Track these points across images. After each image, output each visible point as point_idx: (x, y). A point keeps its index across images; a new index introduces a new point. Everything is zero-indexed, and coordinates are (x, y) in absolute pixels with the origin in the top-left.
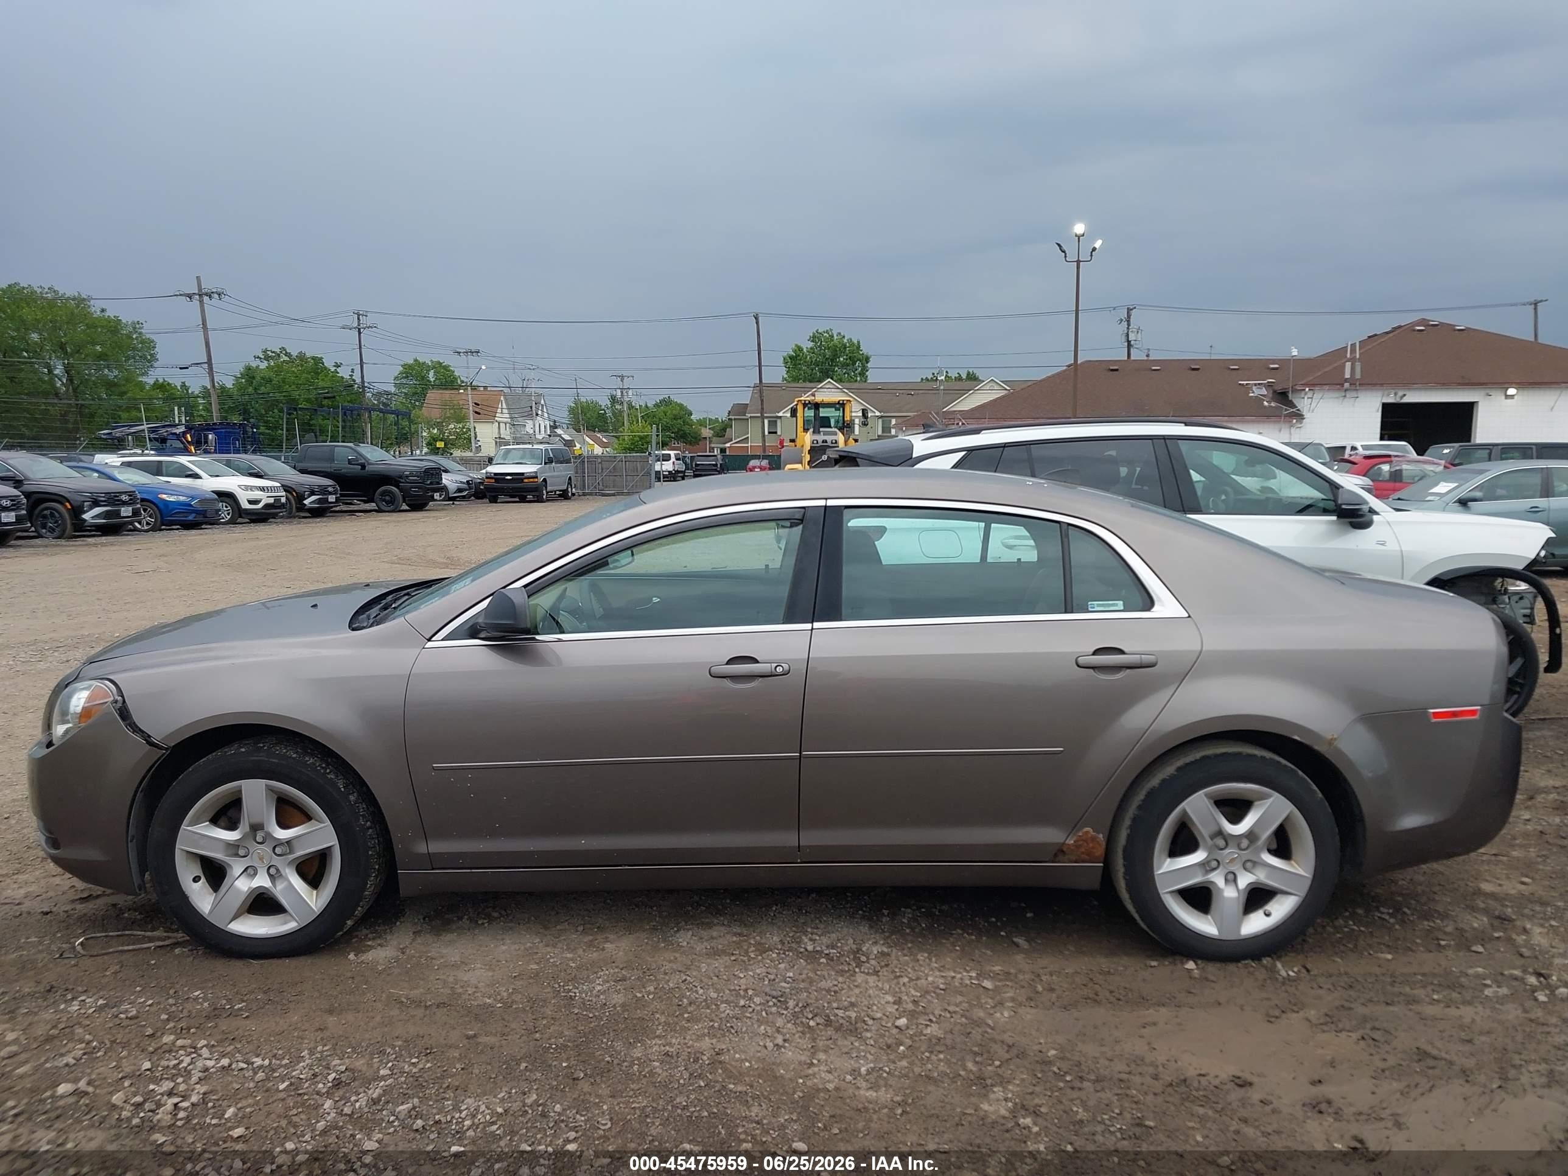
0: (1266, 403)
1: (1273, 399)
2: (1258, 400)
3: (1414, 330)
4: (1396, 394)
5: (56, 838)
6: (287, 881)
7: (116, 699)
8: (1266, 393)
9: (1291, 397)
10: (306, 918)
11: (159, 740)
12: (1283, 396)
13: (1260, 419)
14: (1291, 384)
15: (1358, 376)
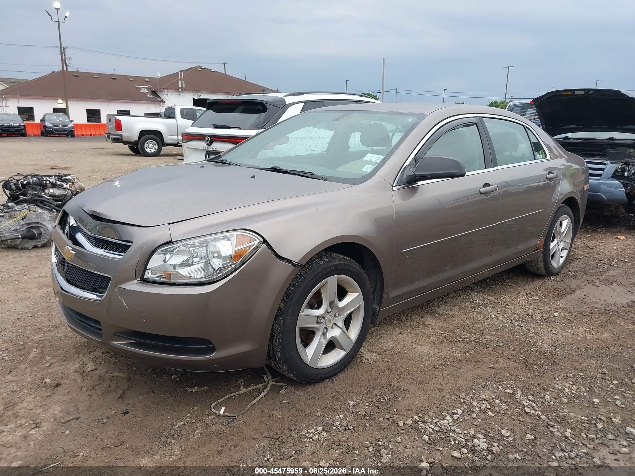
0: (149, 96)
1: (151, 94)
2: (145, 94)
3: (197, 70)
4: (197, 95)
5: (213, 346)
6: (341, 330)
7: (261, 241)
8: (147, 91)
9: (158, 93)
10: (349, 347)
11: (297, 262)
12: (154, 93)
13: (148, 102)
14: (158, 88)
15: (184, 86)
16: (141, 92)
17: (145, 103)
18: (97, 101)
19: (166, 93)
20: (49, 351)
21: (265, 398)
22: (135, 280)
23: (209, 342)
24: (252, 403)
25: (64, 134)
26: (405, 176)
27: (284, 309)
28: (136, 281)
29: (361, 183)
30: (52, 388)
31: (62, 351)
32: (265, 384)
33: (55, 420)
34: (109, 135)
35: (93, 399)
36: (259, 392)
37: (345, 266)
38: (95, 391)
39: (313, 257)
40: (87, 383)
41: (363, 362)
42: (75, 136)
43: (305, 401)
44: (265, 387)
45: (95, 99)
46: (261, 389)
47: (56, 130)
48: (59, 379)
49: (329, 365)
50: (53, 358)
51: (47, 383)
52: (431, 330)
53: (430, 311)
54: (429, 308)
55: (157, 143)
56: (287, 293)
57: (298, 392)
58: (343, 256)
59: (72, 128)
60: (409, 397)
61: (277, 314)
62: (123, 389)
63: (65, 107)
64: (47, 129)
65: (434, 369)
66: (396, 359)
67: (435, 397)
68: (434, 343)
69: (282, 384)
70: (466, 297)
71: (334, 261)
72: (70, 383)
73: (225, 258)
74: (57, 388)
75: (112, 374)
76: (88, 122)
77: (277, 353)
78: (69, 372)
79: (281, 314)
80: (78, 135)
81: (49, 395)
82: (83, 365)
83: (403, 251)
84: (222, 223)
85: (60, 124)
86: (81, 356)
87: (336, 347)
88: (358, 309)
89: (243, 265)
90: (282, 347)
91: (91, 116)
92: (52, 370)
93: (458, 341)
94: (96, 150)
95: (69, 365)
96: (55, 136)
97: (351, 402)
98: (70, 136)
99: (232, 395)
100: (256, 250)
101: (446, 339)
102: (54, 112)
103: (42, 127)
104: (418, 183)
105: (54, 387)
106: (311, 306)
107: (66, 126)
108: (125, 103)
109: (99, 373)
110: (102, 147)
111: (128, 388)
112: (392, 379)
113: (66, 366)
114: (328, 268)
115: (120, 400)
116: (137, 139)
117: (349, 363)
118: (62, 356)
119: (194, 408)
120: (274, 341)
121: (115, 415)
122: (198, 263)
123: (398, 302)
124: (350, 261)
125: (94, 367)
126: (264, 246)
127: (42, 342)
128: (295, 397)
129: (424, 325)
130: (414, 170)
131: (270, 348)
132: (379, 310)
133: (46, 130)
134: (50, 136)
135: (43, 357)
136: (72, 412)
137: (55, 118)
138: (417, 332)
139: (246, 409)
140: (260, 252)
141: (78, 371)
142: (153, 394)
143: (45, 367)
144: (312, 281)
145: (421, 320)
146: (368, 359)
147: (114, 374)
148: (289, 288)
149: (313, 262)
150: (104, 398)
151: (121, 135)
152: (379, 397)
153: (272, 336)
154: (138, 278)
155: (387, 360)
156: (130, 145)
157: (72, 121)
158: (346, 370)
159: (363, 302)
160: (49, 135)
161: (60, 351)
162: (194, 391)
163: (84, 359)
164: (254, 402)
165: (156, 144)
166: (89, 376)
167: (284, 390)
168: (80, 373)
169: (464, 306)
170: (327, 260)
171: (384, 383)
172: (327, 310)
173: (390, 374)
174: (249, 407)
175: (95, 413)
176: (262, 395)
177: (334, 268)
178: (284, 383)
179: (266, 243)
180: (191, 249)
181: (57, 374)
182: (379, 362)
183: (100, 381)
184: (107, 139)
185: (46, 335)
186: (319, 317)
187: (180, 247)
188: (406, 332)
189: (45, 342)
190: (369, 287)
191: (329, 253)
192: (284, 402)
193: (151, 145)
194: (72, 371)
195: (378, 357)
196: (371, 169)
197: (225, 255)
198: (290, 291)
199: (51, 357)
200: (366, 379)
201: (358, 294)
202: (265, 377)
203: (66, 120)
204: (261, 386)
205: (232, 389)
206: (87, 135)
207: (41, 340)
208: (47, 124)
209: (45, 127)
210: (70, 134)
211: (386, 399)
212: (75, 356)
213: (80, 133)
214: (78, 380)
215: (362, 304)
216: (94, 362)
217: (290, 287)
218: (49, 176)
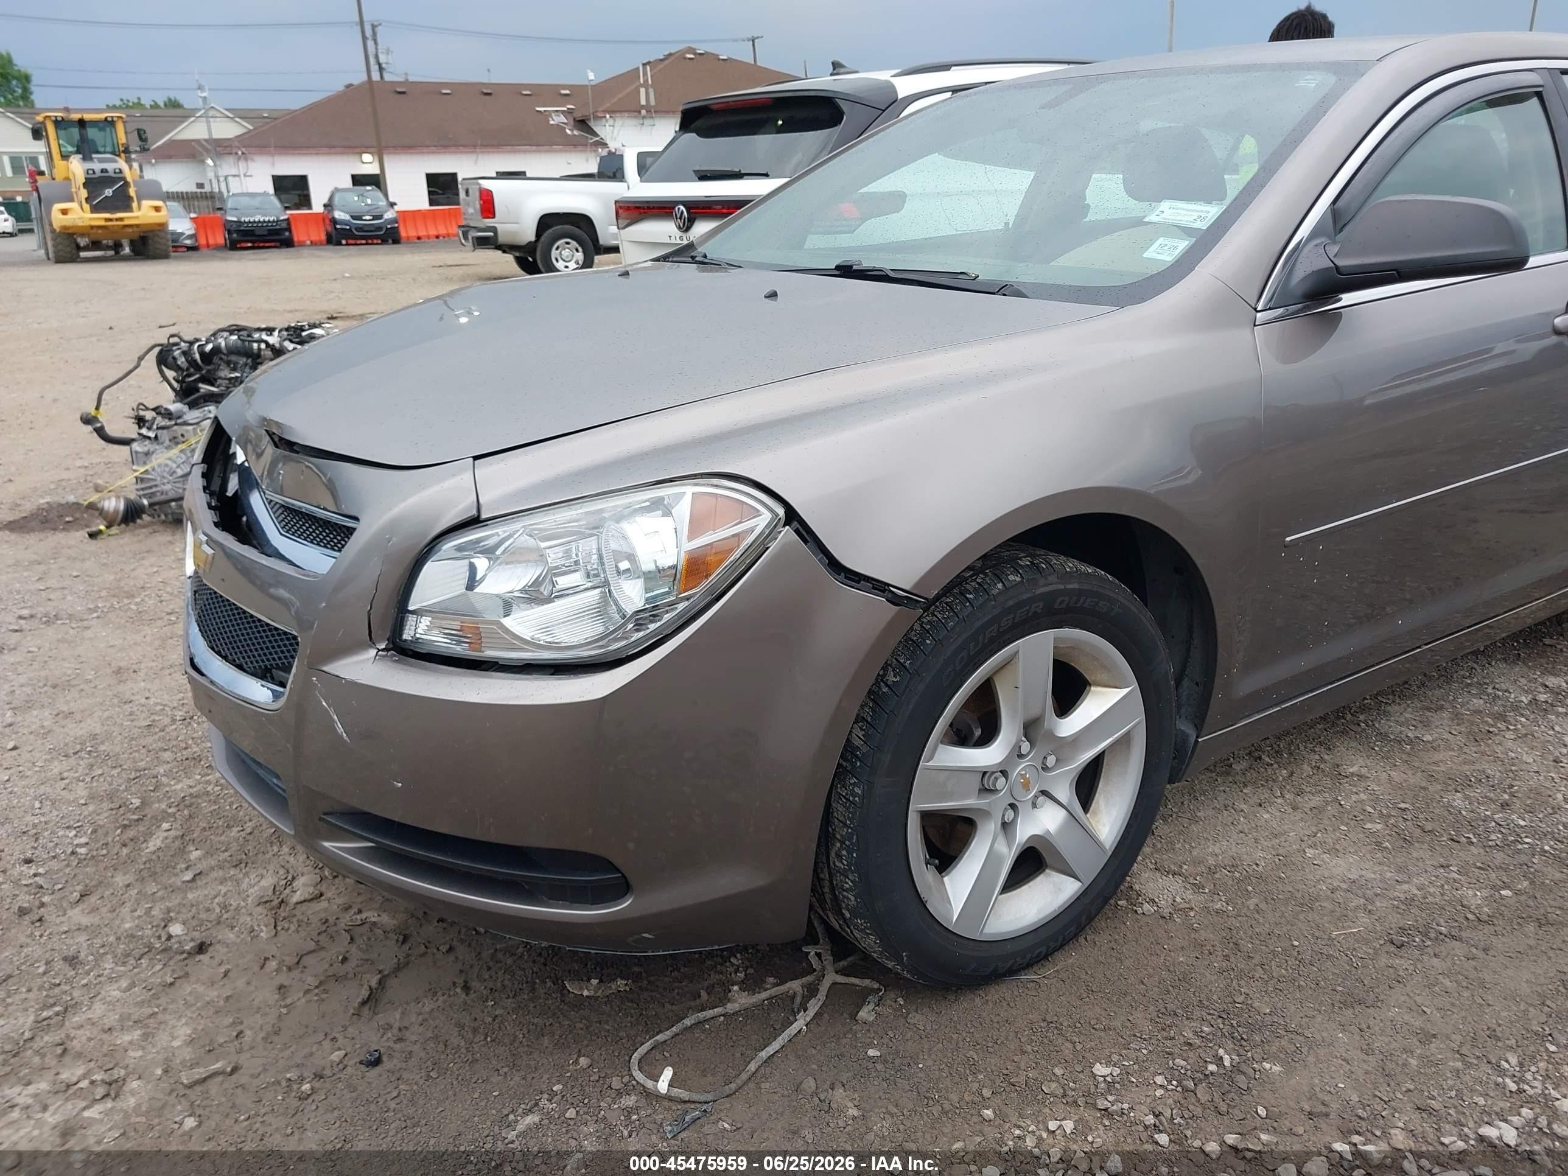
0: (569, 132)
1: (574, 126)
3: (686, 58)
5: (623, 875)
6: (1064, 811)
7: (777, 515)
8: (566, 121)
9: (592, 124)
10: (1092, 867)
11: (907, 588)
12: (582, 124)
13: (567, 148)
14: (591, 111)
15: (653, 103)
16: (552, 122)
17: (560, 151)
18: (450, 153)
19: (611, 122)
20: (204, 829)
21: (810, 1035)
22: (371, 647)
23: (609, 866)
24: (764, 1054)
25: (377, 237)
26: (1301, 272)
27: (865, 749)
28: (373, 652)
29: (1143, 300)
30: (185, 955)
31: (239, 832)
32: (809, 978)
33: (166, 1071)
34: (466, 230)
35: (289, 1001)
36: (790, 1007)
37: (1082, 600)
38: (302, 972)
39: (969, 568)
40: (283, 945)
41: (1140, 911)
42: (402, 241)
43: (940, 1055)
44: (812, 991)
45: (445, 147)
46: (798, 1000)
47: (360, 228)
48: (209, 925)
49: (1024, 927)
50: (208, 854)
51: (173, 941)
52: (1363, 796)
53: (1352, 727)
54: (1349, 717)
55: (580, 245)
56: (874, 695)
57: (918, 1016)
58: (1076, 562)
59: (395, 221)
60: (1311, 1059)
61: (839, 765)
62: (380, 972)
63: (377, 171)
64: (338, 226)
65: (1392, 949)
66: (1251, 903)
67: (1405, 1065)
68: (1379, 844)
69: (867, 982)
70: (1470, 677)
71: (1042, 581)
72: (239, 940)
73: (651, 578)
74: (201, 957)
75: (358, 917)
76: (431, 205)
77: (845, 893)
78: (243, 904)
79: (853, 765)
80: (408, 238)
81: (169, 980)
82: (284, 882)
83: (1288, 539)
84: (647, 454)
85: (368, 213)
86: (285, 849)
87: (1047, 866)
88: (1125, 741)
89: (718, 599)
90: (859, 878)
91: (440, 192)
92: (199, 892)
93: (1463, 840)
94: (440, 270)
95: (247, 880)
96: (359, 242)
97: (1100, 1070)
98: (390, 241)
99: (702, 1015)
100: (760, 547)
101: (1419, 831)
102: (354, 184)
103: (328, 222)
104: (1340, 300)
105: (189, 953)
106: (960, 737)
107: (380, 217)
108: (515, 152)
109: (326, 910)
110: (455, 263)
111: (398, 969)
112: (1242, 983)
113: (238, 883)
114: (1020, 605)
115: (366, 1010)
116: (532, 238)
117: (1091, 919)
118: (234, 847)
119: (576, 1062)
120: (833, 854)
121: (342, 1064)
122: (573, 591)
123: (1258, 712)
124: (1101, 578)
125: (311, 889)
126: (787, 534)
127: (194, 800)
128: (908, 1036)
129: (1338, 775)
130: (1333, 250)
131: (822, 876)
132: (1196, 742)
133: (336, 228)
134: (347, 244)
135: (182, 851)
136: (220, 1045)
137: (356, 199)
138: (1316, 801)
139: (744, 1076)
140: (777, 557)
141: (266, 902)
142: (464, 996)
143: (179, 884)
144: (964, 654)
145: (1326, 757)
146: (1153, 901)
147: (364, 916)
148: (881, 679)
149: (968, 587)
150: (323, 1000)
151: (494, 229)
152: (1200, 1051)
153: (825, 838)
154: (380, 642)
155: (1218, 906)
156: (517, 254)
157: (392, 205)
158: (1082, 940)
159: (1142, 717)
160: (344, 242)
161: (234, 832)
162: (586, 993)
163: (292, 859)
164: (770, 1050)
165: (580, 249)
166: (295, 920)
167: (871, 1006)
168: (271, 909)
169: (1468, 710)
170: (1018, 579)
171: (1215, 997)
172: (1017, 747)
173: (1232, 959)
174: (752, 1067)
175: (288, 1052)
176: (800, 1023)
177: (1041, 605)
178: (873, 979)
179: (795, 524)
180: (543, 545)
181: (208, 910)
182: (1192, 914)
183: (322, 938)
184: (463, 241)
185: (208, 778)
186: (985, 773)
187: (515, 536)
188: (1279, 801)
189: (200, 801)
190: (1166, 666)
191: (1022, 551)
192: (871, 1053)
193: (566, 253)
194: (250, 899)
195: (1189, 895)
196: (1177, 252)
197: (652, 567)
198: (885, 690)
199: (203, 852)
200: (1150, 976)
201: (1126, 691)
202: (813, 953)
203: (381, 203)
204: (795, 986)
205: (704, 994)
206: (429, 237)
207: (191, 795)
208: (338, 215)
209: (334, 221)
210: (389, 237)
211: (1227, 1063)
212: (269, 849)
213: (413, 233)
214: (262, 931)
215: (1138, 723)
216: (317, 871)
217: (884, 675)
218: (270, 330)
